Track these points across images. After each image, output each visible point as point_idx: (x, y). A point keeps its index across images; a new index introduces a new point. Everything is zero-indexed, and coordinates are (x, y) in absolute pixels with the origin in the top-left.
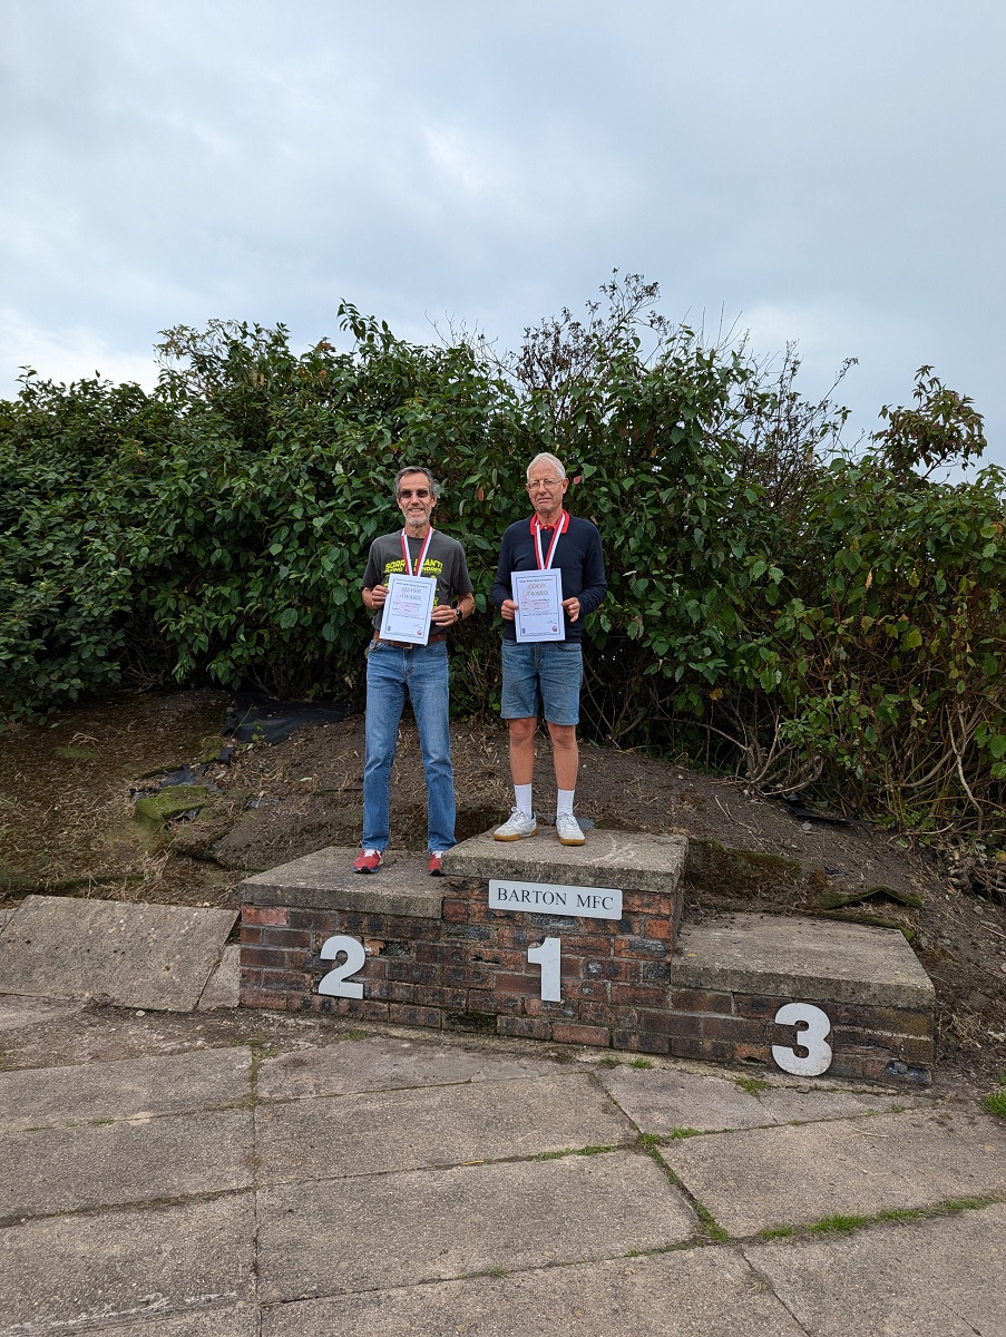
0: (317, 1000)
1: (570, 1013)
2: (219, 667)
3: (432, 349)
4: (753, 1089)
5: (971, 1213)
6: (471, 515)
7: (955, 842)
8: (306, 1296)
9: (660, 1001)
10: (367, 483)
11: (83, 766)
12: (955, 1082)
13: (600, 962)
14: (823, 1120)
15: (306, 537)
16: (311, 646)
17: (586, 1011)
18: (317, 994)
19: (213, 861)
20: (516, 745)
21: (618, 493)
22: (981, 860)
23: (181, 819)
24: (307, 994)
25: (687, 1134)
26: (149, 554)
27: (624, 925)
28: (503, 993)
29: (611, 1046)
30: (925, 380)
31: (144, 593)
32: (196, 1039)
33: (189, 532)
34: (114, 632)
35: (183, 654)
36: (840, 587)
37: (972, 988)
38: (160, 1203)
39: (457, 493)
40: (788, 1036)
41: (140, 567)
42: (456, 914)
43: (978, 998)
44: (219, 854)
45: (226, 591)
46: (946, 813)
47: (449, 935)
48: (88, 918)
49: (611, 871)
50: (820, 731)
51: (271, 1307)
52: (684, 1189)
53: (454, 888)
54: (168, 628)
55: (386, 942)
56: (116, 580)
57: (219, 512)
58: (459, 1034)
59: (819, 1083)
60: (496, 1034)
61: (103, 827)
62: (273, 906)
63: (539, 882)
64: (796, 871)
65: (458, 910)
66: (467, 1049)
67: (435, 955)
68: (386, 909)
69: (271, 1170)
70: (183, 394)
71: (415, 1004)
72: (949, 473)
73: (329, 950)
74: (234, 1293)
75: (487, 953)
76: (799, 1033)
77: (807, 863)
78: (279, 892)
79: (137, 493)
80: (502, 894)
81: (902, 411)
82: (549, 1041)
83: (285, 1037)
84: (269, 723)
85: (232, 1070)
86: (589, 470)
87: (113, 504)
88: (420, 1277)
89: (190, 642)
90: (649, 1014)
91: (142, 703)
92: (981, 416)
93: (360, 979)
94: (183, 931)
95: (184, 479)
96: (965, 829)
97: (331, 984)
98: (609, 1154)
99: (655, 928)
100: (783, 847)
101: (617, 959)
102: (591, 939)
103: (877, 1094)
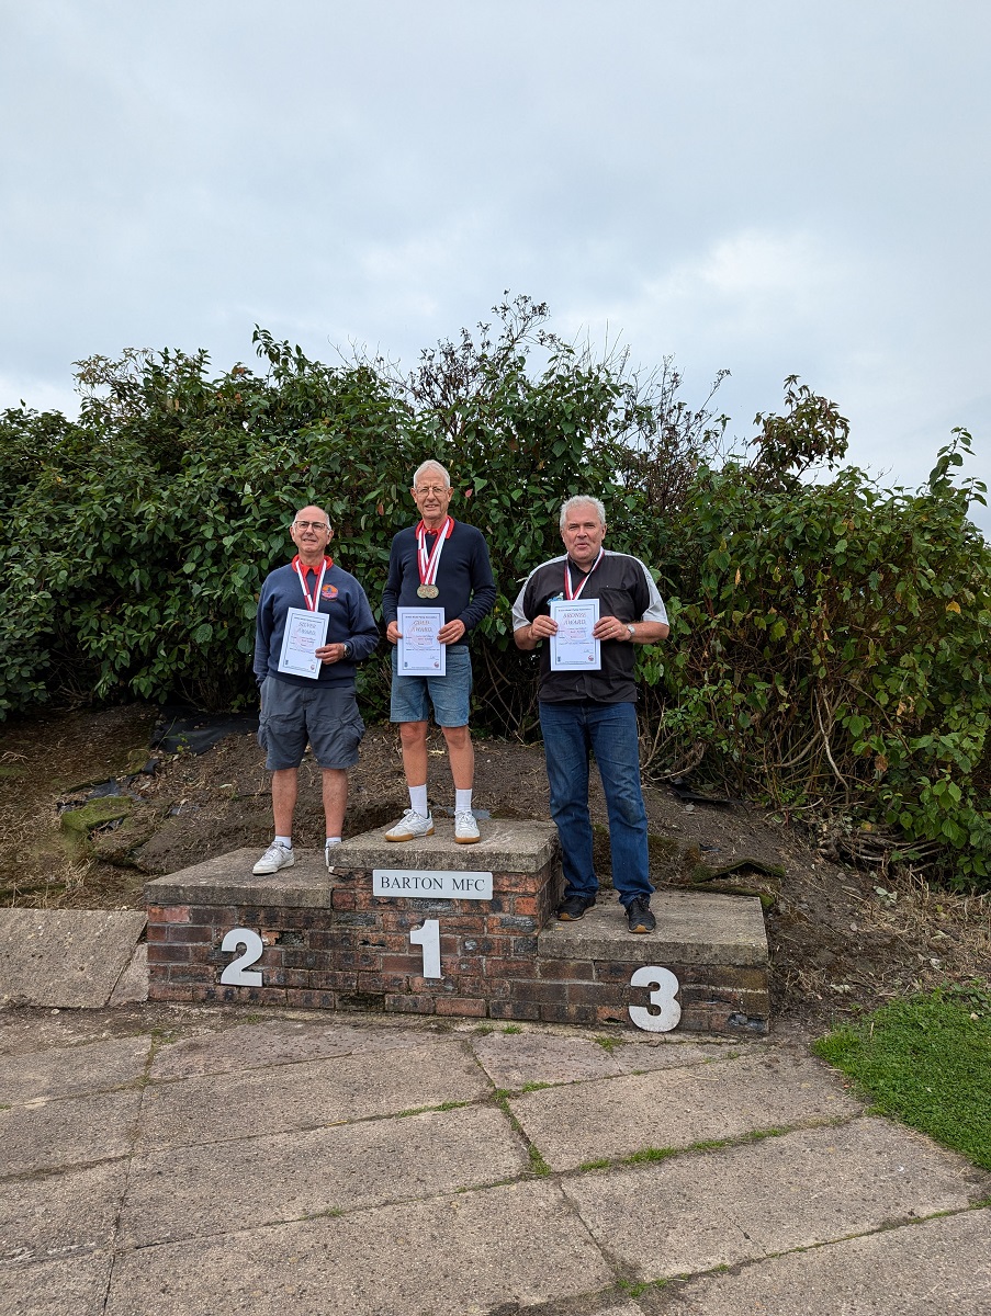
0: (220, 990)
1: (451, 988)
2: (141, 683)
3: (342, 371)
4: (608, 1045)
5: (774, 1140)
6: (376, 528)
7: (825, 816)
8: (158, 1242)
9: (529, 972)
10: (276, 502)
11: (12, 783)
12: (794, 1031)
13: (475, 940)
14: (664, 1069)
15: (218, 555)
16: (231, 659)
17: (464, 985)
18: (220, 984)
19: (132, 867)
20: (408, 747)
21: (508, 504)
22: (848, 831)
23: (104, 829)
24: (211, 985)
25: (536, 1087)
26: (68, 577)
27: (495, 904)
28: (390, 973)
29: (488, 1016)
30: (795, 388)
31: (67, 615)
32: (102, 1031)
33: (107, 554)
34: (40, 651)
35: (105, 671)
36: (714, 586)
37: (821, 946)
38: (41, 1174)
39: (359, 509)
40: (642, 996)
41: (60, 589)
42: (344, 903)
43: (825, 955)
44: (139, 860)
45: (144, 610)
46: (818, 789)
47: (339, 922)
48: (8, 926)
49: (482, 856)
50: (699, 719)
51: (124, 1253)
52: (523, 1133)
53: (342, 879)
54: (90, 646)
55: (282, 933)
56: (36, 603)
57: (134, 535)
58: (351, 1013)
59: (668, 1037)
60: (384, 1011)
61: (28, 840)
62: (176, 905)
63: (418, 869)
64: (673, 849)
65: (346, 900)
66: (355, 1026)
67: (327, 942)
68: (280, 901)
69: (149, 1140)
70: (108, 419)
71: (310, 988)
72: (817, 474)
73: (229, 943)
74: (93, 1244)
75: (374, 937)
76: (652, 993)
77: (683, 842)
78: (181, 891)
79: (56, 519)
80: (385, 882)
81: (774, 418)
82: (433, 1015)
83: (186, 1025)
84: (195, 734)
85: (130, 1056)
86: (480, 484)
87: (34, 531)
88: (265, 1221)
89: (112, 658)
90: (520, 984)
91: (73, 720)
92: (847, 420)
93: (260, 968)
94: (97, 934)
95: (100, 504)
96: (835, 803)
97: (233, 975)
98: (463, 1108)
99: (522, 906)
100: (664, 827)
101: (490, 936)
102: (466, 919)
103: (719, 1044)
